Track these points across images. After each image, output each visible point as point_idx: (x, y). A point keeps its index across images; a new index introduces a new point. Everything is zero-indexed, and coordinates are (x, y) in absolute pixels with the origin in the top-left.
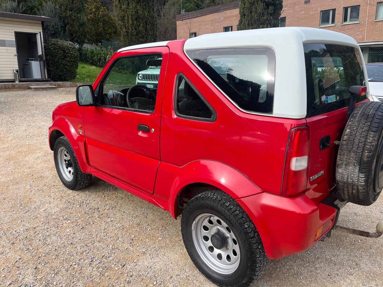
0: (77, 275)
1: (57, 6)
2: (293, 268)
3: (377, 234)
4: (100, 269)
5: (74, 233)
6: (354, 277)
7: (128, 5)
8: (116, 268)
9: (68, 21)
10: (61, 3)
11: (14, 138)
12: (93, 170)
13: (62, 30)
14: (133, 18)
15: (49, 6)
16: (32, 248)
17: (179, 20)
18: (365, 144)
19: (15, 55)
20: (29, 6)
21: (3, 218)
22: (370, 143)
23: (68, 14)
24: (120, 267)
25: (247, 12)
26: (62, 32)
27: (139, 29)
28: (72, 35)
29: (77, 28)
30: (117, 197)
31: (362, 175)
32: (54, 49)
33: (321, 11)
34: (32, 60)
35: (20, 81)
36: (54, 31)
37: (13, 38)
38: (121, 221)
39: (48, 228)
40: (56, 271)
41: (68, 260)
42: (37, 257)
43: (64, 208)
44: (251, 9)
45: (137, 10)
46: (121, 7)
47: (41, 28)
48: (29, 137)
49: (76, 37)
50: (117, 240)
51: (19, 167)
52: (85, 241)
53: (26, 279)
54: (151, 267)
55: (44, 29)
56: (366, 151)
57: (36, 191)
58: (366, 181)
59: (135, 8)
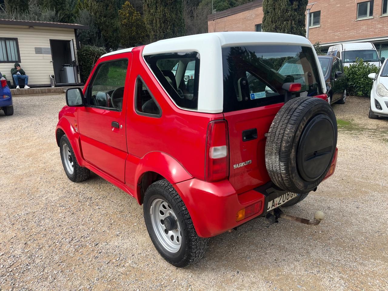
0: (57, 250)
1: (93, 13)
2: (244, 252)
3: (315, 221)
4: (76, 246)
5: (65, 218)
6: (299, 263)
7: (157, 9)
8: (90, 246)
9: (103, 27)
10: (96, 10)
11: (38, 138)
12: (87, 163)
13: (97, 35)
14: (161, 21)
15: (84, 13)
16: (27, 228)
17: (210, 20)
18: (283, 136)
19: (51, 61)
20: (67, 14)
21: (10, 204)
22: (287, 134)
23: (103, 20)
24: (94, 245)
25: (270, 9)
26: (97, 38)
27: (167, 32)
28: (106, 40)
29: (111, 34)
30: (110, 189)
31: (282, 164)
32: (86, 55)
33: (358, 3)
34: (67, 66)
35: (56, 86)
36: (90, 37)
37: (48, 46)
38: (107, 209)
39: (45, 213)
40: (41, 246)
41: (53, 238)
42: (29, 235)
43: (63, 197)
44: (275, 6)
45: (164, 13)
46: (149, 11)
47: (74, 35)
48: (52, 136)
49: (110, 42)
50: (98, 225)
51: (36, 163)
52: (72, 224)
53: (16, 252)
54: (118, 247)
55: (77, 37)
56: (284, 142)
57: (44, 183)
58: (287, 169)
59: (163, 12)
